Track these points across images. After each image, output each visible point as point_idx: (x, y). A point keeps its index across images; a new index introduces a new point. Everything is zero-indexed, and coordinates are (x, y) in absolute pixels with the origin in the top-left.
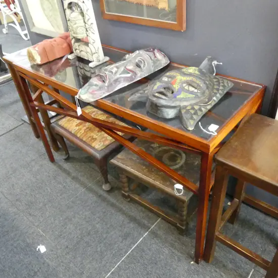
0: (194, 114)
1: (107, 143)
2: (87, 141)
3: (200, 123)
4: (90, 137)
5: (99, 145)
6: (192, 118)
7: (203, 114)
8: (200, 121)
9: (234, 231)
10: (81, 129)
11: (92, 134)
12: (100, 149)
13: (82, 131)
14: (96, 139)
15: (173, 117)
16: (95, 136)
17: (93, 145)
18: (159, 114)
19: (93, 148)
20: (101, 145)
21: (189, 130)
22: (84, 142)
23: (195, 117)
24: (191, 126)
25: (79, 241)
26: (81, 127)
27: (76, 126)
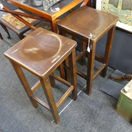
0: (49, 3)
1: (23, 26)
2: (14, 26)
3: (51, 8)
4: (15, 24)
5: (19, 27)
6: (47, 5)
7: (54, 4)
8: (51, 7)
9: (83, 69)
10: (12, 20)
11: (17, 22)
12: (20, 29)
13: (12, 21)
14: (18, 24)
15: (40, 5)
16: (18, 23)
17: (17, 27)
18: (33, 3)
19: (17, 29)
20: (20, 27)
21: (45, 11)
22: (13, 26)
23: (49, 4)
24: (46, 8)
25: (11, 73)
26: (12, 19)
27: (10, 19)
